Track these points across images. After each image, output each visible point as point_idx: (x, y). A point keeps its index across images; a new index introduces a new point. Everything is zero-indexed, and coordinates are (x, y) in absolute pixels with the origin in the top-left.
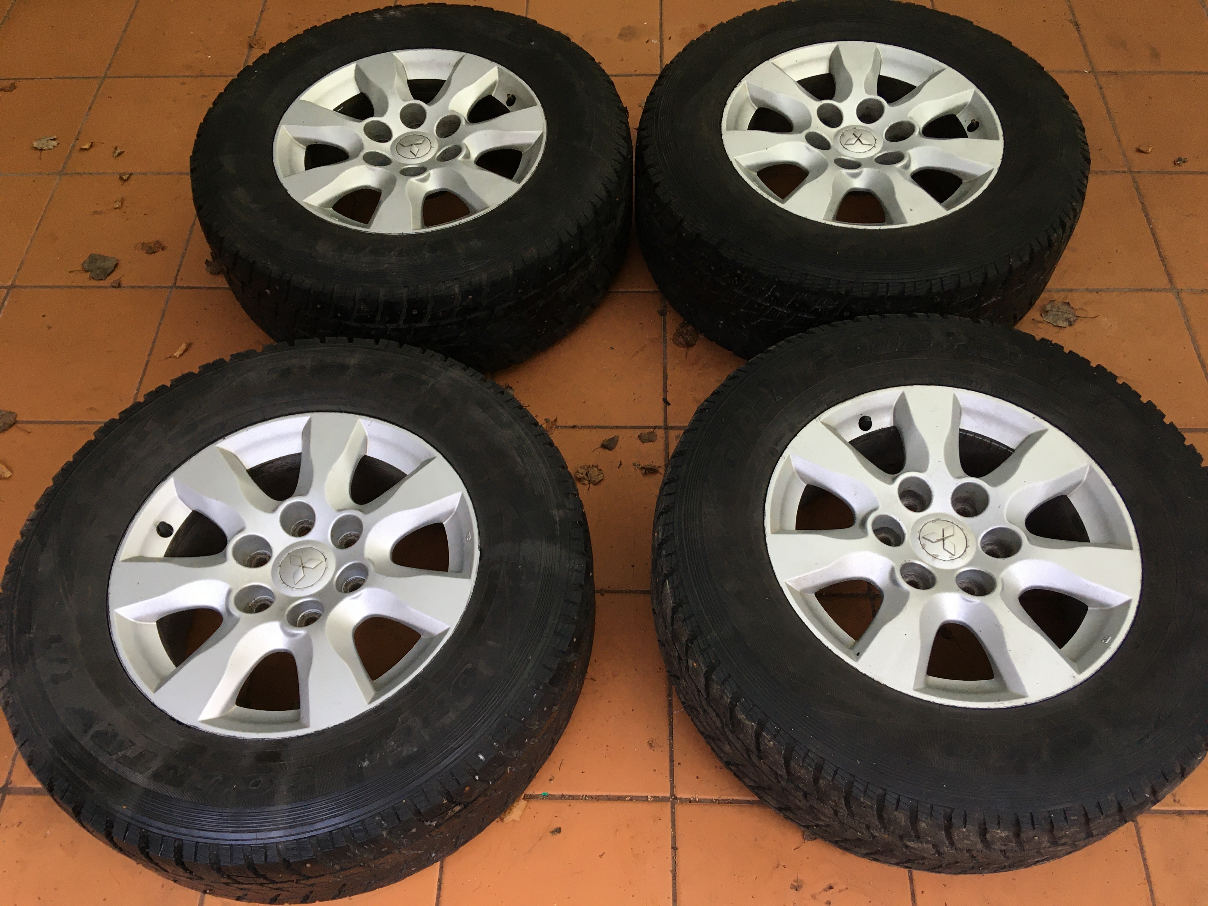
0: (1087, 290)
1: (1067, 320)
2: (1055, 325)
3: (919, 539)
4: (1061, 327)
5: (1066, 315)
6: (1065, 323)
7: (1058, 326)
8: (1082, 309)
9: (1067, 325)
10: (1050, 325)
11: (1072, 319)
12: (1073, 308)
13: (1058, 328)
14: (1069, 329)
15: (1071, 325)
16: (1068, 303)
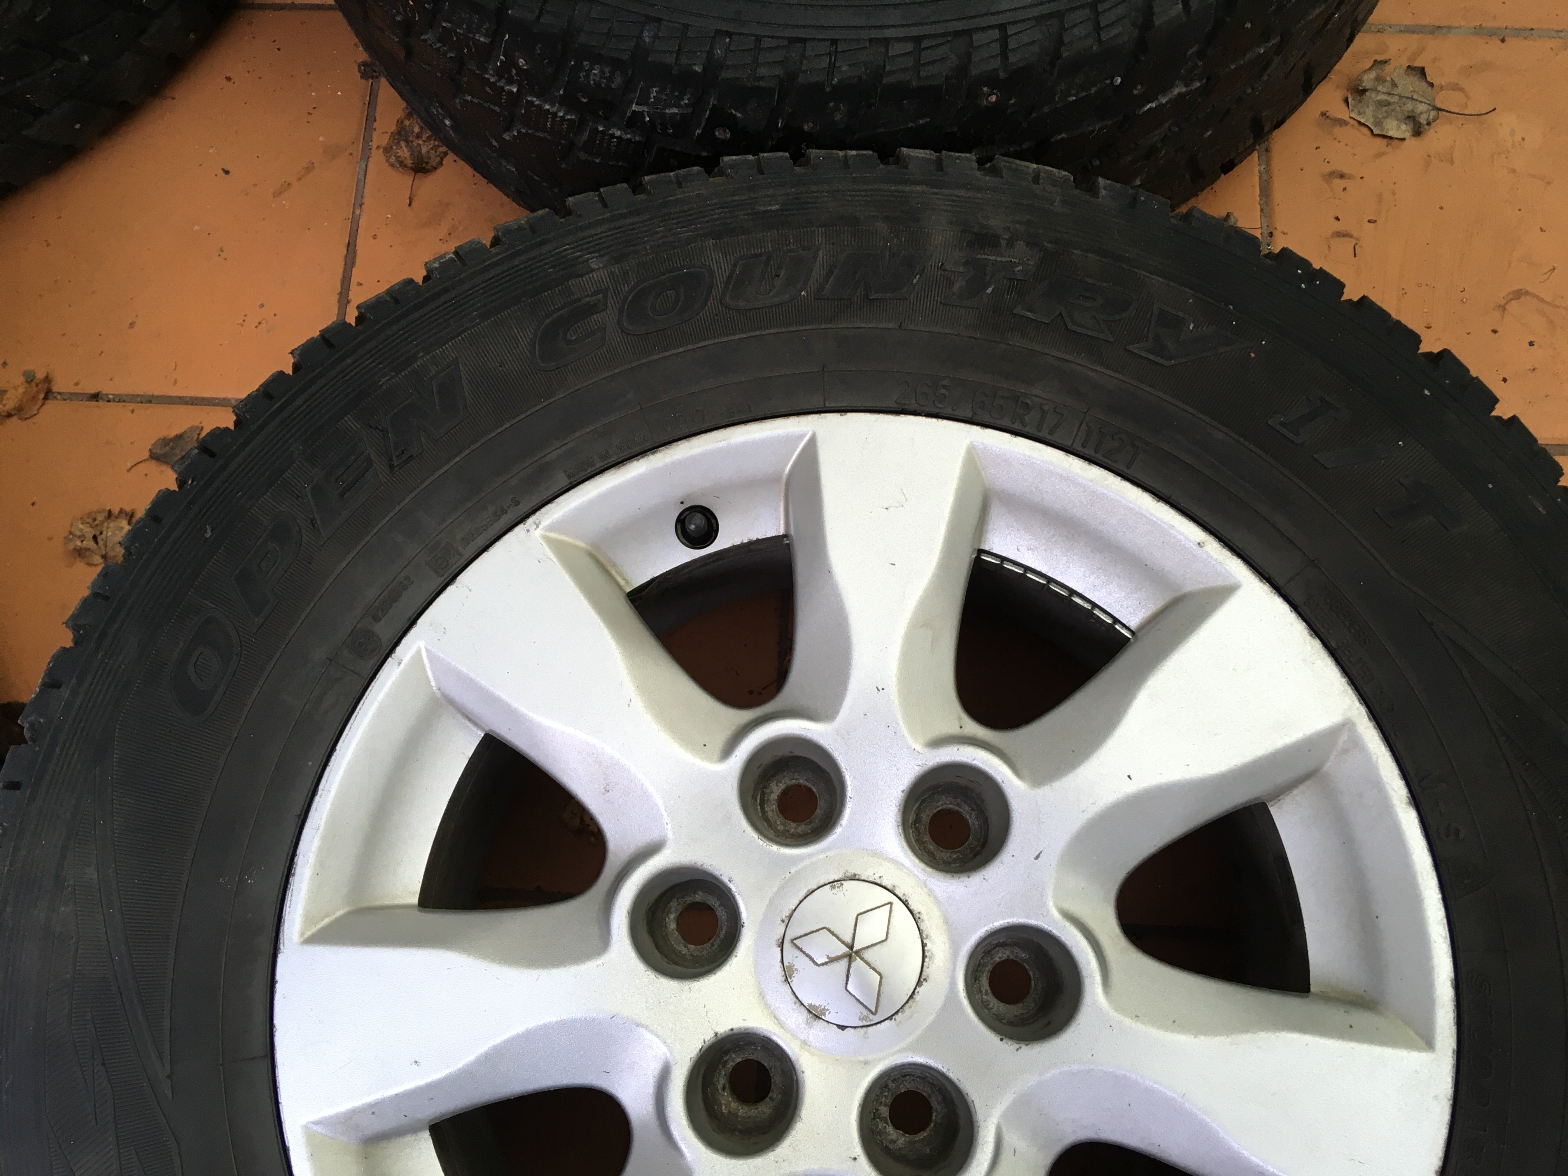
0: (1479, 31)
1: (1411, 118)
2: (1376, 131)
3: (781, 945)
4: (1391, 138)
5: (1409, 106)
6: (1404, 127)
7: (1384, 137)
8: (1456, 87)
9: (1407, 135)
10: (1365, 130)
11: (1423, 120)
12: (1432, 85)
13: (1385, 141)
14: (1412, 143)
15: (1418, 132)
16: (1423, 69)
